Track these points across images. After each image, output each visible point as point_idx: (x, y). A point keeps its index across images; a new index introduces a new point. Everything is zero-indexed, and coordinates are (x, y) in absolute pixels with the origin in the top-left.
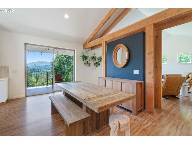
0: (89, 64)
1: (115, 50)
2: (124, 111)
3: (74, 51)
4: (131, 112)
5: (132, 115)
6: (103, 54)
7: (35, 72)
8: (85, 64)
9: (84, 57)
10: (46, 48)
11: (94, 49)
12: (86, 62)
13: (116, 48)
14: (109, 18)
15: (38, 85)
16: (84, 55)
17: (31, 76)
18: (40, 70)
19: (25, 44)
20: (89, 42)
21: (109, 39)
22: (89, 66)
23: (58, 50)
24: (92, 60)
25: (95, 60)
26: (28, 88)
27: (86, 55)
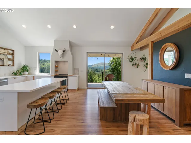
0: (138, 66)
1: (162, 50)
2: (166, 118)
3: (122, 53)
4: (174, 121)
5: (174, 125)
6: (150, 55)
7: (97, 72)
8: (133, 65)
9: (132, 59)
10: (99, 54)
11: (143, 50)
12: (134, 64)
13: (162, 47)
14: (156, 15)
15: (99, 82)
16: (132, 57)
17: (95, 75)
18: (101, 71)
19: (87, 53)
20: (136, 44)
21: (156, 38)
22: (138, 67)
23: (109, 54)
24: (141, 61)
25: (145, 61)
26: (88, 83)
27: (134, 56)
